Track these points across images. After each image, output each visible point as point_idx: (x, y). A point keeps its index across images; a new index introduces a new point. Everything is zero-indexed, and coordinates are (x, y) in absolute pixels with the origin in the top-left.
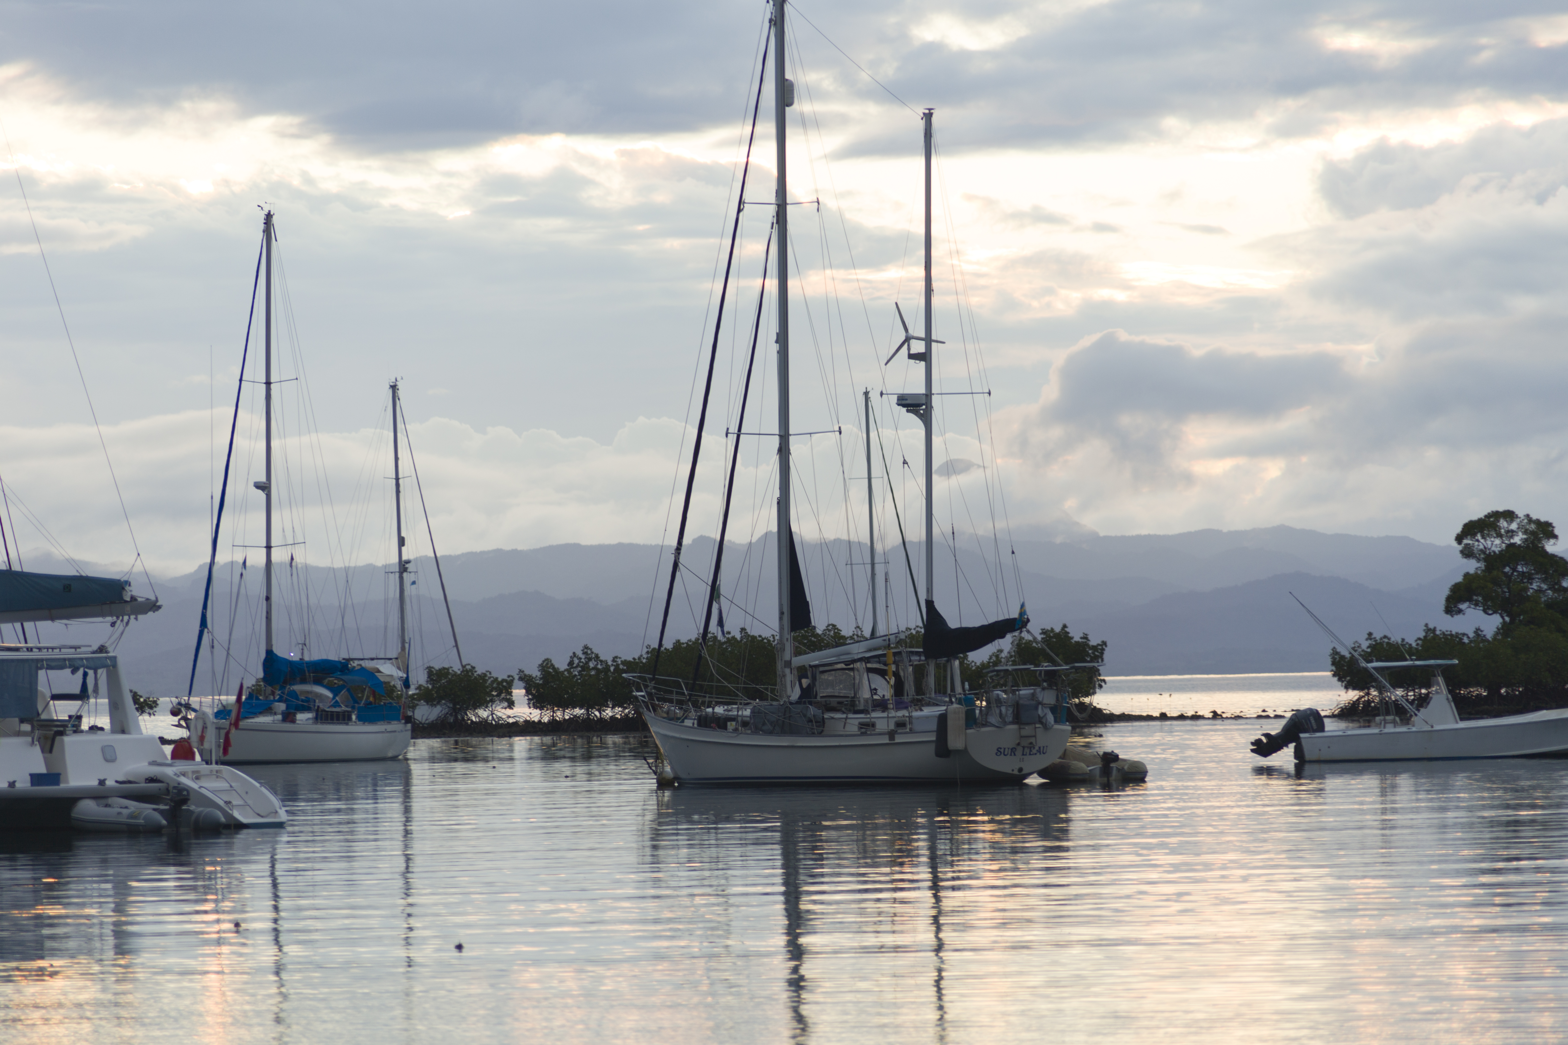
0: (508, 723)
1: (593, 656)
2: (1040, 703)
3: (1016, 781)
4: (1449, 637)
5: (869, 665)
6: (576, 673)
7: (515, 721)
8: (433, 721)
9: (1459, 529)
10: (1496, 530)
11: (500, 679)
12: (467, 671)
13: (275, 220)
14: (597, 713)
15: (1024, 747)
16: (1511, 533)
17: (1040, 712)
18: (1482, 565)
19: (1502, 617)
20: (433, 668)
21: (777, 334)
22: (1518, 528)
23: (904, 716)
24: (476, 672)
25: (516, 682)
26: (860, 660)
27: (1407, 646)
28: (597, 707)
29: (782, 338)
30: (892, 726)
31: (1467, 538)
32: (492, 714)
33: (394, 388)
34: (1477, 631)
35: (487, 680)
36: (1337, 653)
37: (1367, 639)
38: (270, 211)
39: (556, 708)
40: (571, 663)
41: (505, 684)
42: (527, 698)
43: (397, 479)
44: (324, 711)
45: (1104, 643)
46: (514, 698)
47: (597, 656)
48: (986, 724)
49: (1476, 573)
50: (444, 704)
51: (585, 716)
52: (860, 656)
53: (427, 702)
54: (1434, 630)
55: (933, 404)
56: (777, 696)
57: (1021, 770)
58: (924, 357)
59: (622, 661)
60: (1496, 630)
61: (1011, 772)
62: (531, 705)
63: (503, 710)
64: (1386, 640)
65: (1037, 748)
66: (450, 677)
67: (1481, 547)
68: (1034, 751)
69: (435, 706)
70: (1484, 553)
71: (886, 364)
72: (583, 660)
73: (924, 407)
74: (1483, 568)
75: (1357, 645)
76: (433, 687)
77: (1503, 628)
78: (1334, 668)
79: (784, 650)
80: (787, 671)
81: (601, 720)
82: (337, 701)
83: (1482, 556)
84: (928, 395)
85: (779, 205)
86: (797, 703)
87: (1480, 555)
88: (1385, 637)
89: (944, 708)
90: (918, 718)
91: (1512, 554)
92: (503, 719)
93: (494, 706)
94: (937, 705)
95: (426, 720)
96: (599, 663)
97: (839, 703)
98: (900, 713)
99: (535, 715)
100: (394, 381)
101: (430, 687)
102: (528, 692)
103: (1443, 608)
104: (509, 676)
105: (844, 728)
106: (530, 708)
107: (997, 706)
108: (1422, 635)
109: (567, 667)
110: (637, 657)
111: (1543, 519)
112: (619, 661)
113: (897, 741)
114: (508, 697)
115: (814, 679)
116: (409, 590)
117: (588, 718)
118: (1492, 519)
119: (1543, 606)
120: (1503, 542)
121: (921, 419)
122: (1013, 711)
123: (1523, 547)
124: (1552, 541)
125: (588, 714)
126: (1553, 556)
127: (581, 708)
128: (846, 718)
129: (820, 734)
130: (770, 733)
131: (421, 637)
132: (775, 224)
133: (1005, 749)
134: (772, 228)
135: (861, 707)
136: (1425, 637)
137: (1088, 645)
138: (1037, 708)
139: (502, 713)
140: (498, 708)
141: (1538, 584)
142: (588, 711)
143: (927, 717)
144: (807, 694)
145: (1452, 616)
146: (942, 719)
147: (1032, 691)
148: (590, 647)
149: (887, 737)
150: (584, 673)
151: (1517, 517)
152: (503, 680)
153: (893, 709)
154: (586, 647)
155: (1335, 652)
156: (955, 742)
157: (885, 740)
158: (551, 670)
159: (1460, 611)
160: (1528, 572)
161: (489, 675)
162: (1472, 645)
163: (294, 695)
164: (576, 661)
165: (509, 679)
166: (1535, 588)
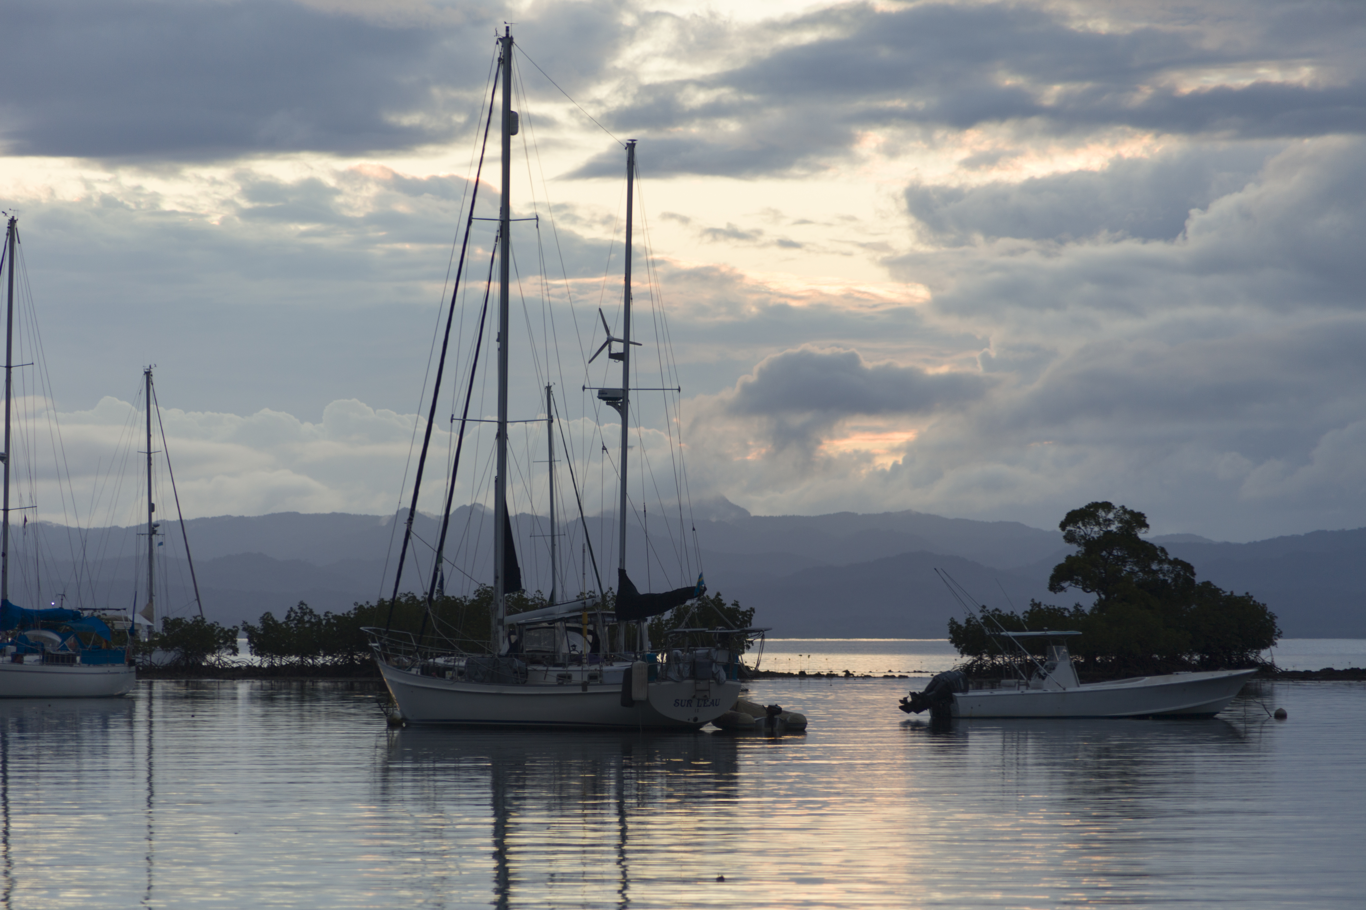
0: (233, 667)
1: (308, 611)
2: (713, 661)
3: (694, 728)
4: (1052, 611)
5: (568, 625)
6: (293, 625)
7: (238, 665)
8: (167, 665)
9: (1063, 517)
10: (1095, 519)
11: (226, 629)
12: (197, 621)
13: (18, 225)
14: (310, 661)
15: (699, 700)
16: (1108, 522)
17: (714, 669)
18: (1082, 549)
19: (1099, 595)
20: (168, 618)
21: (499, 334)
22: (1115, 518)
23: (596, 670)
24: (205, 622)
25: (241, 632)
26: (561, 620)
27: (1016, 618)
28: (310, 655)
29: (503, 338)
30: (586, 679)
31: (1069, 525)
32: (219, 660)
33: (148, 374)
34: (1077, 606)
35: (215, 630)
36: (955, 623)
37: (981, 611)
38: (13, 217)
39: (274, 656)
40: (288, 617)
41: (230, 633)
42: (249, 646)
43: (149, 453)
44: (50, 653)
45: (752, 610)
46: (238, 646)
47: (311, 612)
48: (666, 679)
49: (1077, 556)
50: (178, 650)
51: (300, 663)
52: (560, 617)
53: (163, 648)
54: (1040, 604)
55: (630, 398)
56: (490, 649)
57: (696, 719)
58: (623, 357)
59: (333, 616)
60: (1093, 606)
61: (687, 721)
62: (253, 652)
63: (228, 656)
64: (997, 613)
65: (710, 701)
66: (183, 626)
67: (1082, 533)
68: (708, 703)
69: (170, 651)
70: (1085, 538)
71: (590, 362)
72: (299, 614)
73: (621, 400)
74: (1083, 551)
75: (972, 616)
76: (168, 634)
77: (1099, 604)
78: (951, 636)
79: (498, 609)
80: (500, 628)
81: (314, 667)
82: (64, 645)
83: (1083, 541)
84: (626, 390)
85: (502, 221)
86: (506, 656)
87: (1080, 540)
88: (997, 610)
89: (630, 664)
90: (608, 672)
91: (1108, 540)
92: (228, 664)
93: (220, 652)
94: (626, 661)
95: (162, 663)
96: (313, 617)
97: (543, 657)
98: (593, 667)
99: (256, 661)
100: (149, 368)
101: (166, 634)
102: (250, 641)
103: (1047, 585)
104: (234, 627)
105: (545, 679)
106: (252, 655)
107: (676, 663)
108: (1029, 608)
109: (285, 620)
110: (345, 613)
111: (1136, 510)
112: (330, 616)
113: (589, 691)
114: (233, 645)
115: (521, 635)
116: (156, 549)
117: (303, 665)
118: (1092, 510)
119: (1134, 585)
120: (1101, 530)
121: (619, 411)
122: (690, 667)
123: (1118, 534)
124: (1144, 530)
125: (302, 662)
126: (1145, 543)
127: (296, 656)
128: (547, 671)
129: (524, 684)
130: (482, 681)
131: (167, 591)
132: (499, 238)
133: (682, 701)
134: (496, 241)
135: (561, 661)
136: (1031, 610)
137: (738, 611)
138: (711, 666)
139: (227, 658)
140: (224, 654)
141: (1131, 566)
142: (302, 658)
143: (615, 671)
144: (515, 648)
145: (1055, 593)
146: (628, 673)
147: (707, 651)
148: (305, 603)
149: (581, 687)
150: (300, 625)
151: (1114, 508)
152: (229, 630)
153: (587, 663)
154: (302, 603)
155: (953, 622)
156: (638, 693)
157: (579, 690)
158: (271, 622)
159: (1062, 589)
160: (1122, 556)
161: (217, 626)
162: (1072, 618)
163: (25, 640)
164: (293, 615)
165: (234, 629)
166: (1128, 570)
